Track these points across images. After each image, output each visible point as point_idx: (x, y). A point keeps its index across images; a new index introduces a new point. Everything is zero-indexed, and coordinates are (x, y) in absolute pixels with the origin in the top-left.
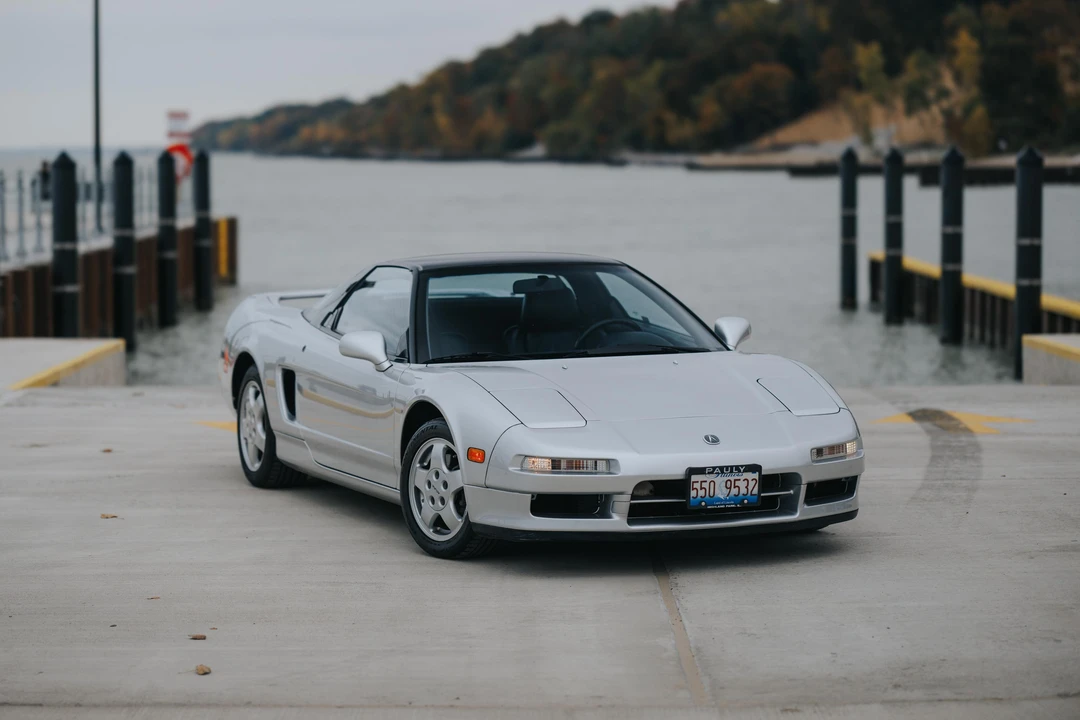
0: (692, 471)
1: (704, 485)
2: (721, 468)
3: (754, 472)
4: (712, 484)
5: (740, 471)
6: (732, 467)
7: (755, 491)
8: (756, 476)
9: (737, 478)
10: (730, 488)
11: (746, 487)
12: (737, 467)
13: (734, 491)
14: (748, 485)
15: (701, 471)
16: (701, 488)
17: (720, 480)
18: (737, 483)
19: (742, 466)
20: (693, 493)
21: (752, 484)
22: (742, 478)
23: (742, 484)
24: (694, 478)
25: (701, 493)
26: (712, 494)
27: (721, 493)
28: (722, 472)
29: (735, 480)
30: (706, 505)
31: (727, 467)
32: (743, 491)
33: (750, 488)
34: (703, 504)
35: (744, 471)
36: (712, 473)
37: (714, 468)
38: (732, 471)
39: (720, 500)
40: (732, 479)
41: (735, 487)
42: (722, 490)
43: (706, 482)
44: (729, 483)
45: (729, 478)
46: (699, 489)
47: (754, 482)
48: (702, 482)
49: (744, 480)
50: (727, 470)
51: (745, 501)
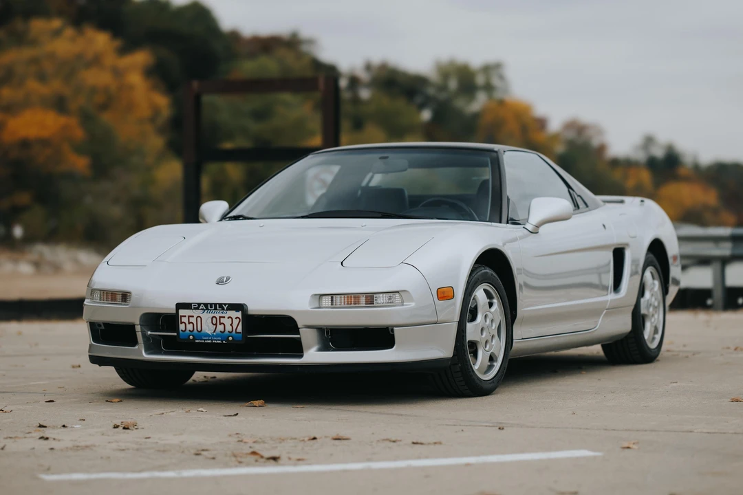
0: (180, 306)
1: (192, 320)
2: (206, 305)
3: (237, 311)
4: (199, 319)
5: (223, 309)
6: (215, 304)
7: (240, 329)
8: (239, 314)
9: (222, 315)
10: (216, 324)
11: (231, 325)
12: (221, 305)
13: (220, 328)
15: (187, 306)
16: (189, 323)
17: (206, 316)
18: (222, 320)
19: (225, 304)
20: (182, 327)
21: (236, 322)
22: (227, 316)
23: (227, 322)
24: (182, 312)
25: (190, 327)
26: (199, 329)
27: (208, 328)
28: (207, 309)
29: (220, 317)
30: (195, 338)
31: (211, 304)
32: (228, 328)
33: (235, 326)
34: (191, 337)
35: (227, 310)
36: (195, 309)
37: (199, 304)
38: (216, 309)
39: (208, 335)
40: (218, 315)
41: (220, 324)
42: (208, 326)
43: (193, 316)
44: (214, 319)
45: (215, 315)
46: (187, 323)
47: (238, 320)
48: (189, 317)
49: (228, 318)
50: (211, 307)
51: (230, 338)
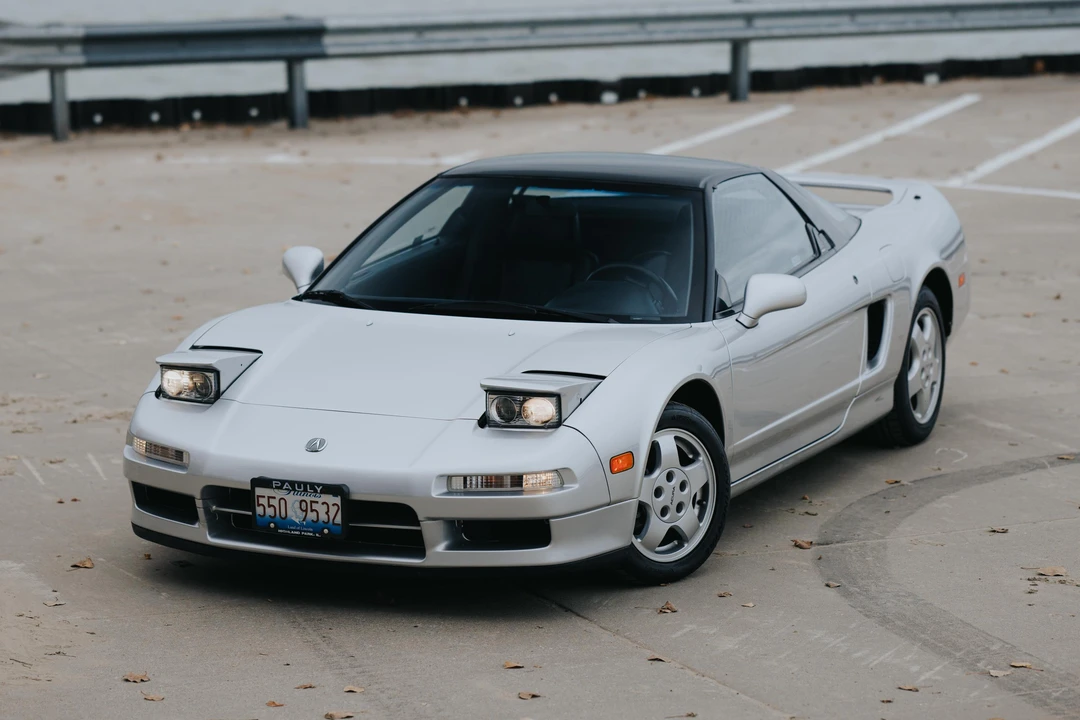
0: (257, 482)
1: (272, 502)
2: (292, 483)
3: (335, 495)
4: (282, 502)
5: (316, 491)
6: (305, 484)
7: (338, 520)
8: (338, 500)
9: (313, 499)
10: (306, 511)
11: (327, 513)
12: (312, 485)
13: (312, 516)
14: (328, 510)
15: (267, 483)
16: (270, 506)
17: (293, 499)
18: (315, 506)
19: (319, 485)
20: (259, 510)
21: (333, 510)
23: (322, 510)
24: (259, 491)
25: (270, 512)
26: (283, 515)
27: (295, 515)
28: (294, 490)
29: (312, 502)
30: (277, 527)
31: (300, 483)
32: (323, 517)
33: (332, 515)
34: (272, 525)
35: (322, 492)
36: (277, 488)
37: (283, 482)
38: (305, 490)
39: (294, 523)
40: (308, 499)
41: (312, 510)
42: (295, 512)
43: (274, 498)
44: (304, 504)
45: (304, 498)
46: (266, 505)
47: (336, 508)
48: (269, 498)
49: (323, 503)
50: (299, 487)
51: (326, 531)
